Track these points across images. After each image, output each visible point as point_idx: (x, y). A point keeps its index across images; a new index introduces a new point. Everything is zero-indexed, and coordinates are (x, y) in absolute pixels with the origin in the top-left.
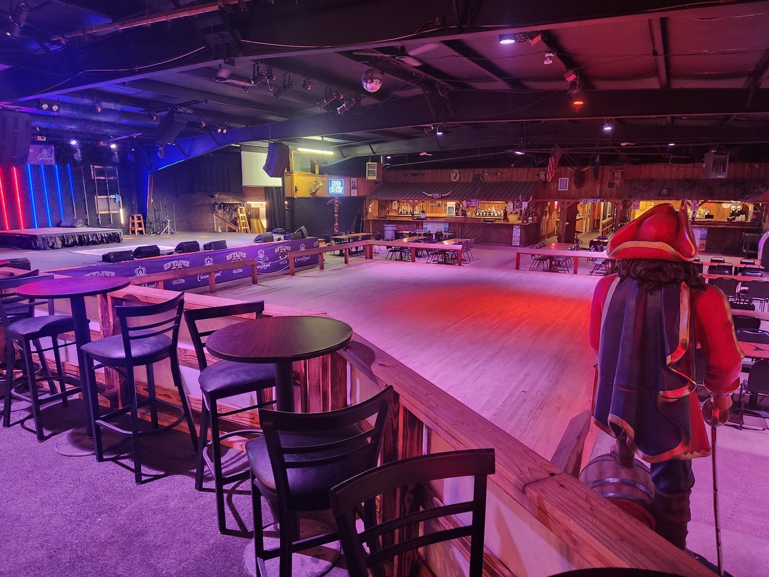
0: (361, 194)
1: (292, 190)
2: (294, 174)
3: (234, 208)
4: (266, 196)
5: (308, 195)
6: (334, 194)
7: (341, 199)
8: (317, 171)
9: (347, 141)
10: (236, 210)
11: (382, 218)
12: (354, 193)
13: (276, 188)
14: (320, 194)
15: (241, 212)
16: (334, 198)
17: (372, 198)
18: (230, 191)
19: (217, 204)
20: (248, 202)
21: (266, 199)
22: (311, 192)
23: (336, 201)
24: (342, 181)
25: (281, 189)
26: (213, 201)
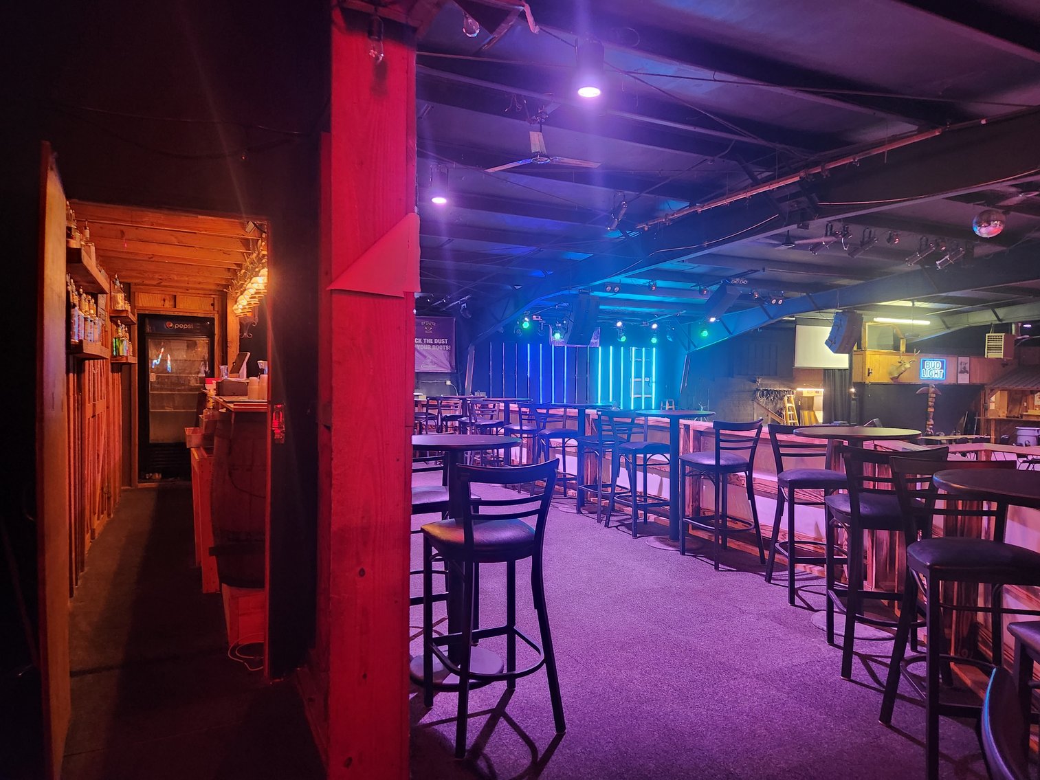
0: (976, 381)
1: (863, 373)
2: (867, 353)
3: (779, 396)
4: (824, 381)
5: (886, 380)
6: (928, 379)
7: (941, 387)
8: (903, 348)
9: (954, 306)
10: (782, 399)
11: (1014, 417)
12: (964, 379)
13: (840, 370)
14: (906, 378)
15: (789, 401)
16: (928, 386)
17: (997, 386)
18: (776, 375)
19: (758, 390)
20: (799, 389)
21: (824, 387)
22: (891, 377)
23: (932, 390)
24: (942, 363)
25: (848, 372)
26: (754, 387)
